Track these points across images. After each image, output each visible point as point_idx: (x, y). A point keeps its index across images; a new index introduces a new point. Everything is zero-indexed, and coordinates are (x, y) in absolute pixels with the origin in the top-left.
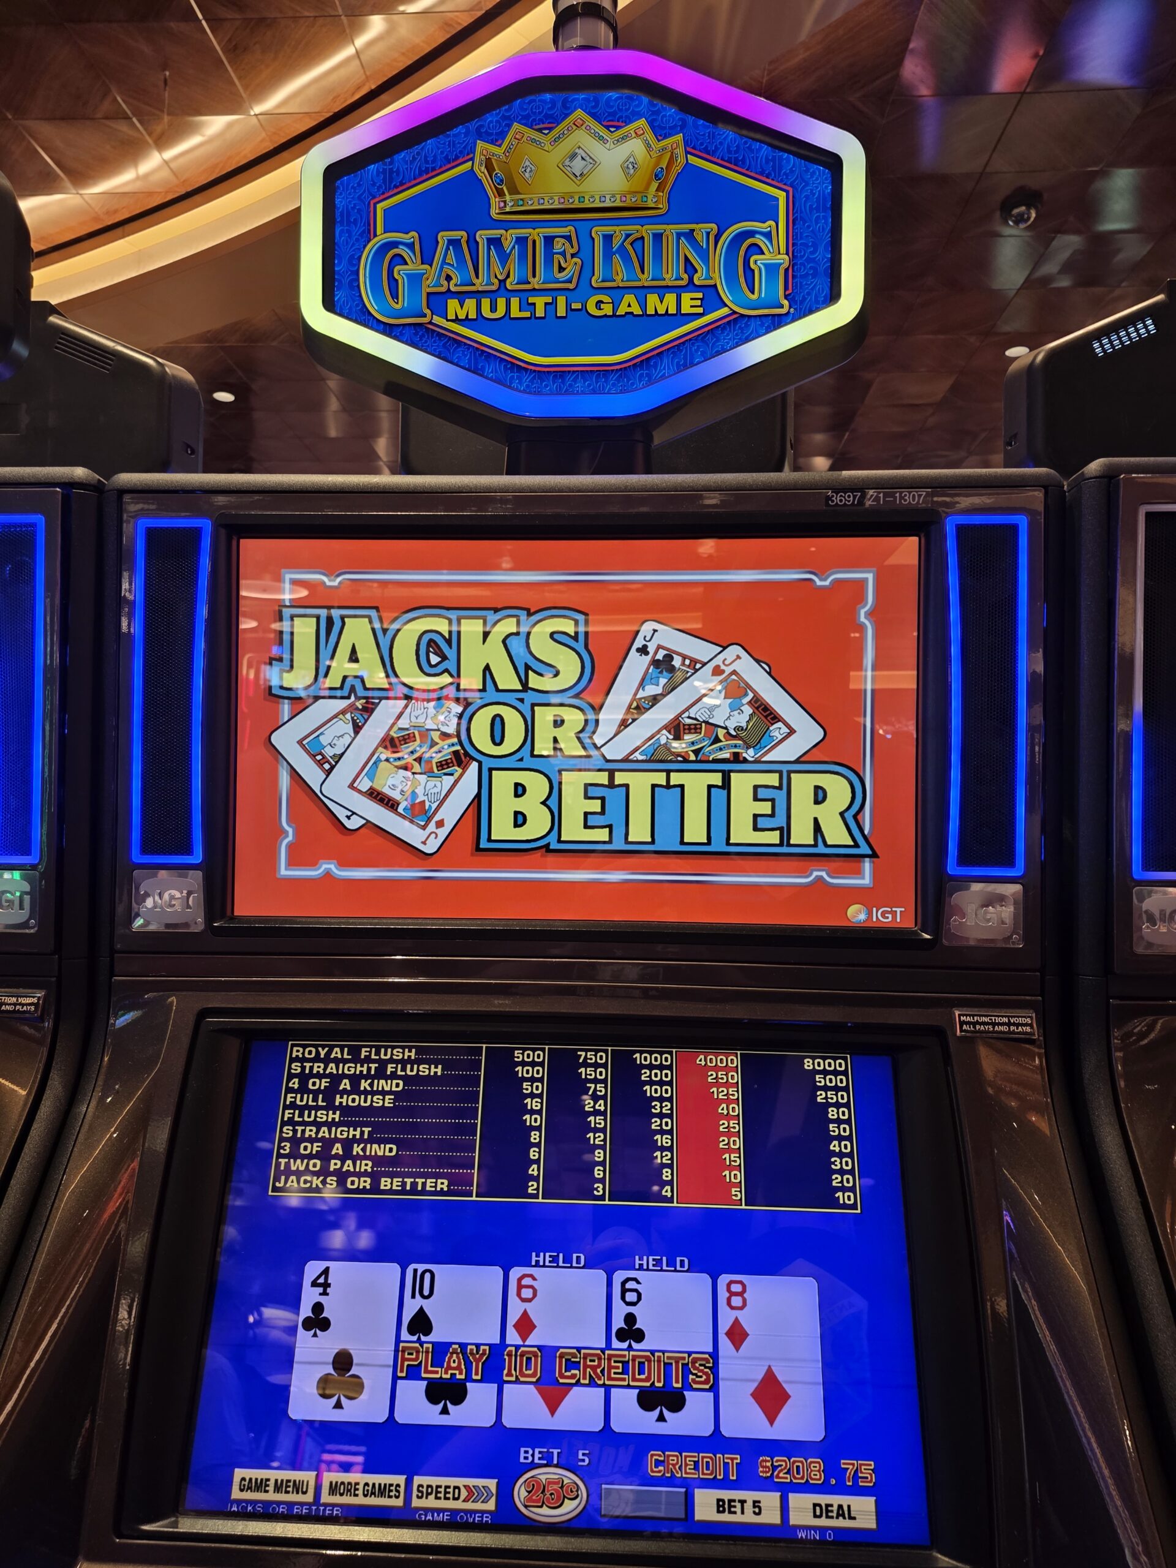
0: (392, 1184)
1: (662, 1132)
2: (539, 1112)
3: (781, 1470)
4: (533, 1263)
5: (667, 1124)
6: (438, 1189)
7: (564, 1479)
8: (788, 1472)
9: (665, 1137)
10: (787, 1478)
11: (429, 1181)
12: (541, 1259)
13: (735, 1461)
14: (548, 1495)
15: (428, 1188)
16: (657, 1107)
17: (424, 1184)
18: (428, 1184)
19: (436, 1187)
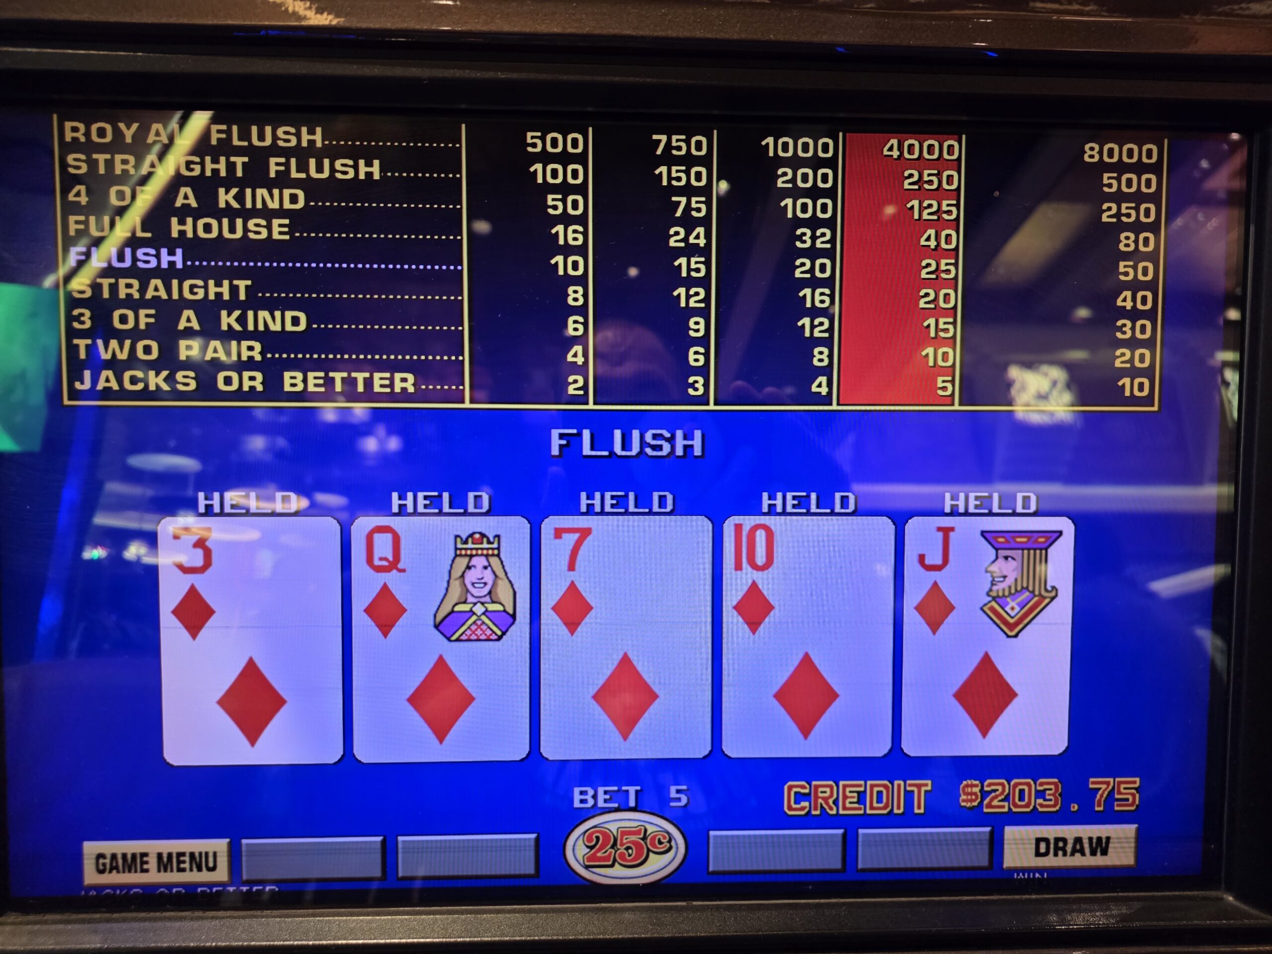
0: (305, 381)
1: (814, 283)
2: (582, 250)
3: (996, 797)
4: (584, 509)
5: (823, 268)
6: (397, 390)
7: (649, 827)
8: (1007, 799)
9: (818, 291)
10: (1003, 807)
11: (377, 376)
12: (597, 502)
13: (923, 789)
14: (622, 850)
15: (377, 389)
16: (807, 238)
17: (369, 383)
18: (377, 383)
19: (391, 385)
